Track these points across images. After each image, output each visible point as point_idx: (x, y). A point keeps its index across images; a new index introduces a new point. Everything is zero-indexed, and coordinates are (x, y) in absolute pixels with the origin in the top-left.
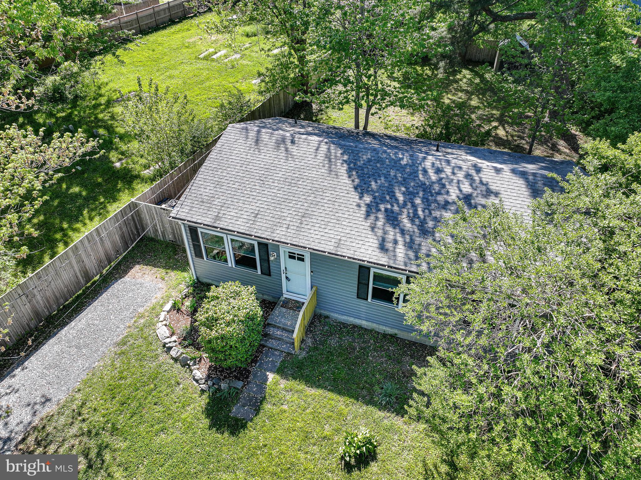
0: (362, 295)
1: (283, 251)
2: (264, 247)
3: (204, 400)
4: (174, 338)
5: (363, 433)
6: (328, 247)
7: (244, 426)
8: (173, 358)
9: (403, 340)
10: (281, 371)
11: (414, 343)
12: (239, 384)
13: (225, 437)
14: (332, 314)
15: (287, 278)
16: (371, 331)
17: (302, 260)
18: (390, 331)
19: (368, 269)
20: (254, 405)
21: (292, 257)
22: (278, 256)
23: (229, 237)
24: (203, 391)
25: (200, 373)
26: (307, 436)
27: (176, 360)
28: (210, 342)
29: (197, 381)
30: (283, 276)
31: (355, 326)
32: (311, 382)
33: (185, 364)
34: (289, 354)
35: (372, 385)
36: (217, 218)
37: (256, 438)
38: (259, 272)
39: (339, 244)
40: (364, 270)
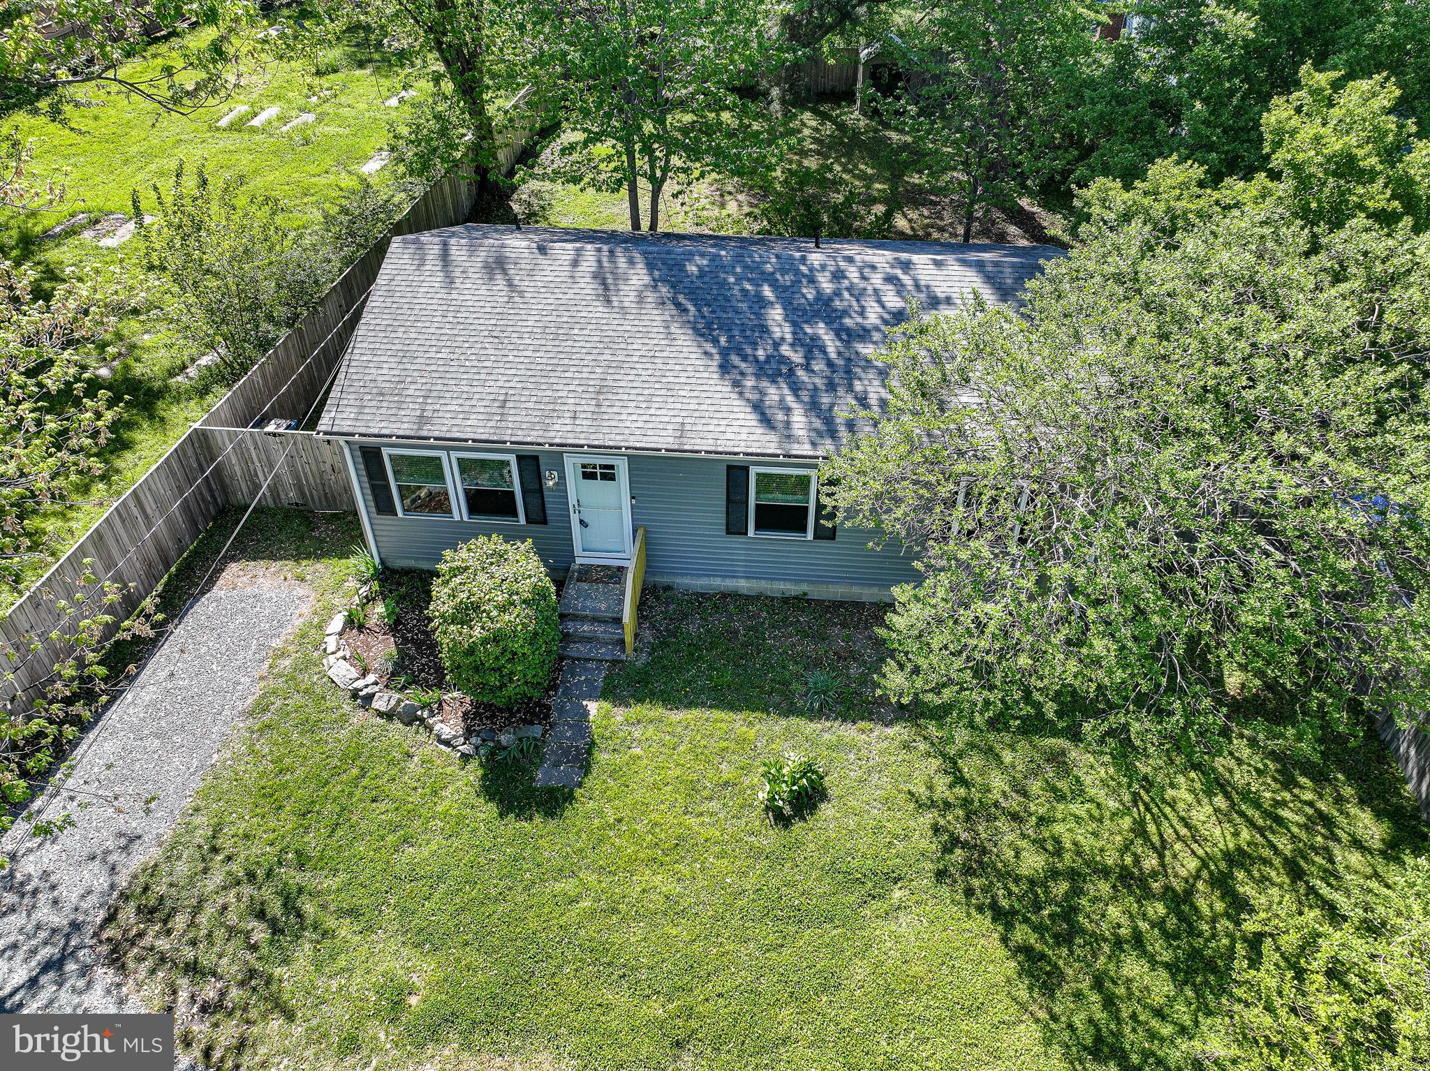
0: (735, 527)
1: (571, 465)
2: (531, 463)
3: (474, 773)
4: (371, 678)
5: (793, 760)
6: (662, 439)
7: (570, 798)
8: (380, 714)
9: (819, 602)
10: (610, 693)
11: (842, 604)
12: (537, 730)
13: (537, 825)
14: (678, 580)
15: (582, 522)
16: (758, 597)
17: (611, 478)
18: (793, 589)
19: (746, 469)
20: (576, 758)
21: (588, 476)
22: (562, 477)
23: (454, 455)
24: (465, 757)
25: (449, 726)
26: (693, 788)
27: (389, 716)
28: (471, 651)
29: (447, 743)
30: (575, 519)
31: (724, 596)
32: (672, 700)
33: (410, 718)
34: (615, 662)
35: (786, 684)
36: (422, 420)
37: (600, 813)
38: (522, 520)
39: (682, 430)
40: (736, 473)
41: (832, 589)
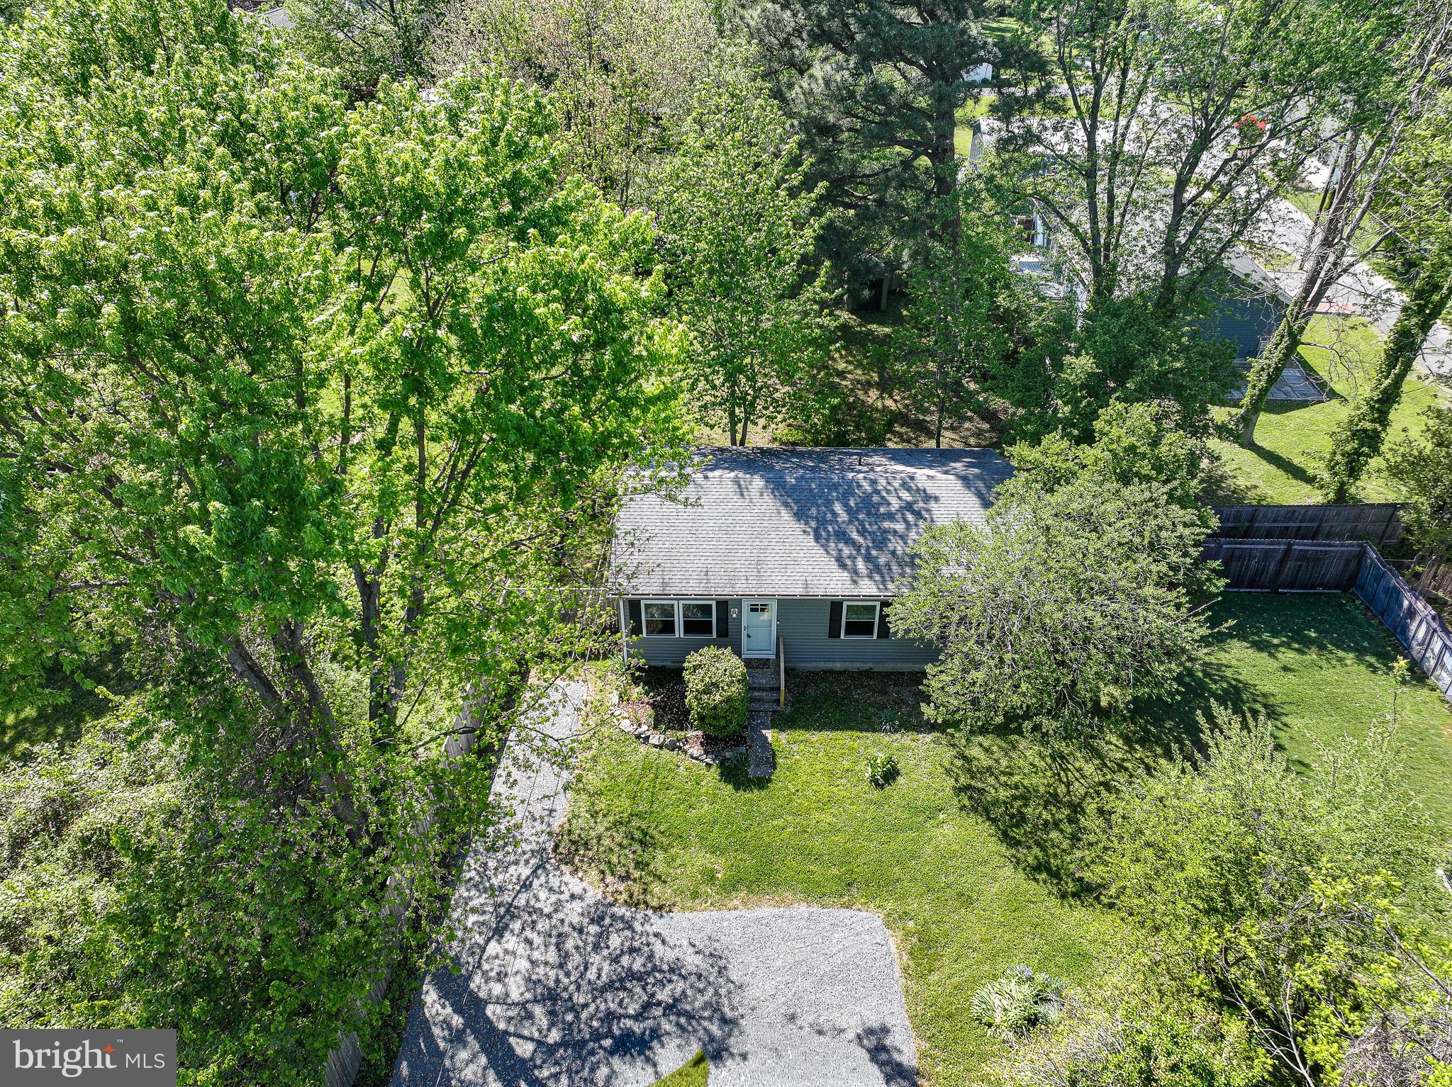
0: (833, 634)
1: (746, 605)
2: (723, 605)
3: (715, 772)
4: (644, 728)
5: (881, 757)
6: (797, 590)
7: (769, 781)
8: (656, 746)
9: (880, 673)
10: (775, 726)
11: (892, 673)
12: (743, 749)
13: (755, 794)
15: (749, 636)
16: (845, 672)
17: (768, 610)
18: (865, 666)
19: (841, 604)
20: (767, 762)
21: (752, 610)
22: (740, 612)
23: (679, 603)
24: (709, 765)
25: (696, 750)
26: (831, 774)
27: (661, 747)
28: (715, 708)
29: (697, 759)
30: (744, 633)
31: (825, 672)
33: (673, 747)
34: (774, 712)
35: (869, 718)
36: (664, 584)
37: (787, 788)
38: (714, 636)
39: (806, 585)
40: (836, 606)
41: (886, 665)
